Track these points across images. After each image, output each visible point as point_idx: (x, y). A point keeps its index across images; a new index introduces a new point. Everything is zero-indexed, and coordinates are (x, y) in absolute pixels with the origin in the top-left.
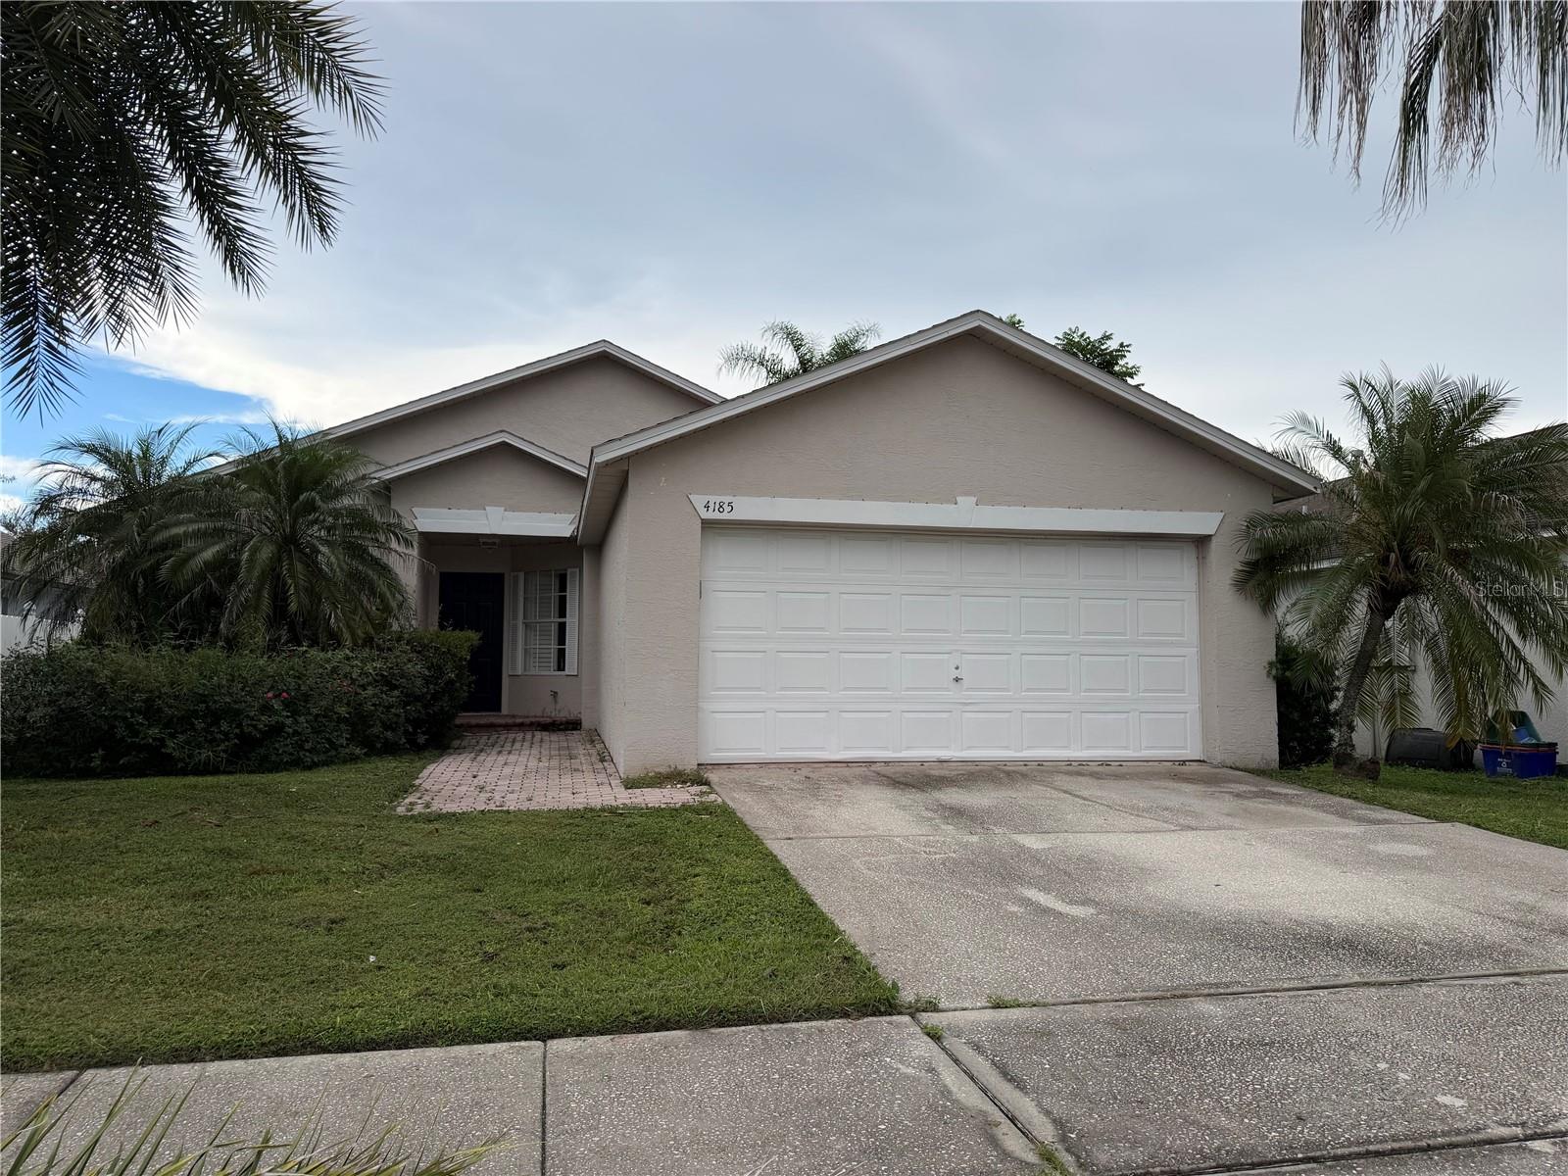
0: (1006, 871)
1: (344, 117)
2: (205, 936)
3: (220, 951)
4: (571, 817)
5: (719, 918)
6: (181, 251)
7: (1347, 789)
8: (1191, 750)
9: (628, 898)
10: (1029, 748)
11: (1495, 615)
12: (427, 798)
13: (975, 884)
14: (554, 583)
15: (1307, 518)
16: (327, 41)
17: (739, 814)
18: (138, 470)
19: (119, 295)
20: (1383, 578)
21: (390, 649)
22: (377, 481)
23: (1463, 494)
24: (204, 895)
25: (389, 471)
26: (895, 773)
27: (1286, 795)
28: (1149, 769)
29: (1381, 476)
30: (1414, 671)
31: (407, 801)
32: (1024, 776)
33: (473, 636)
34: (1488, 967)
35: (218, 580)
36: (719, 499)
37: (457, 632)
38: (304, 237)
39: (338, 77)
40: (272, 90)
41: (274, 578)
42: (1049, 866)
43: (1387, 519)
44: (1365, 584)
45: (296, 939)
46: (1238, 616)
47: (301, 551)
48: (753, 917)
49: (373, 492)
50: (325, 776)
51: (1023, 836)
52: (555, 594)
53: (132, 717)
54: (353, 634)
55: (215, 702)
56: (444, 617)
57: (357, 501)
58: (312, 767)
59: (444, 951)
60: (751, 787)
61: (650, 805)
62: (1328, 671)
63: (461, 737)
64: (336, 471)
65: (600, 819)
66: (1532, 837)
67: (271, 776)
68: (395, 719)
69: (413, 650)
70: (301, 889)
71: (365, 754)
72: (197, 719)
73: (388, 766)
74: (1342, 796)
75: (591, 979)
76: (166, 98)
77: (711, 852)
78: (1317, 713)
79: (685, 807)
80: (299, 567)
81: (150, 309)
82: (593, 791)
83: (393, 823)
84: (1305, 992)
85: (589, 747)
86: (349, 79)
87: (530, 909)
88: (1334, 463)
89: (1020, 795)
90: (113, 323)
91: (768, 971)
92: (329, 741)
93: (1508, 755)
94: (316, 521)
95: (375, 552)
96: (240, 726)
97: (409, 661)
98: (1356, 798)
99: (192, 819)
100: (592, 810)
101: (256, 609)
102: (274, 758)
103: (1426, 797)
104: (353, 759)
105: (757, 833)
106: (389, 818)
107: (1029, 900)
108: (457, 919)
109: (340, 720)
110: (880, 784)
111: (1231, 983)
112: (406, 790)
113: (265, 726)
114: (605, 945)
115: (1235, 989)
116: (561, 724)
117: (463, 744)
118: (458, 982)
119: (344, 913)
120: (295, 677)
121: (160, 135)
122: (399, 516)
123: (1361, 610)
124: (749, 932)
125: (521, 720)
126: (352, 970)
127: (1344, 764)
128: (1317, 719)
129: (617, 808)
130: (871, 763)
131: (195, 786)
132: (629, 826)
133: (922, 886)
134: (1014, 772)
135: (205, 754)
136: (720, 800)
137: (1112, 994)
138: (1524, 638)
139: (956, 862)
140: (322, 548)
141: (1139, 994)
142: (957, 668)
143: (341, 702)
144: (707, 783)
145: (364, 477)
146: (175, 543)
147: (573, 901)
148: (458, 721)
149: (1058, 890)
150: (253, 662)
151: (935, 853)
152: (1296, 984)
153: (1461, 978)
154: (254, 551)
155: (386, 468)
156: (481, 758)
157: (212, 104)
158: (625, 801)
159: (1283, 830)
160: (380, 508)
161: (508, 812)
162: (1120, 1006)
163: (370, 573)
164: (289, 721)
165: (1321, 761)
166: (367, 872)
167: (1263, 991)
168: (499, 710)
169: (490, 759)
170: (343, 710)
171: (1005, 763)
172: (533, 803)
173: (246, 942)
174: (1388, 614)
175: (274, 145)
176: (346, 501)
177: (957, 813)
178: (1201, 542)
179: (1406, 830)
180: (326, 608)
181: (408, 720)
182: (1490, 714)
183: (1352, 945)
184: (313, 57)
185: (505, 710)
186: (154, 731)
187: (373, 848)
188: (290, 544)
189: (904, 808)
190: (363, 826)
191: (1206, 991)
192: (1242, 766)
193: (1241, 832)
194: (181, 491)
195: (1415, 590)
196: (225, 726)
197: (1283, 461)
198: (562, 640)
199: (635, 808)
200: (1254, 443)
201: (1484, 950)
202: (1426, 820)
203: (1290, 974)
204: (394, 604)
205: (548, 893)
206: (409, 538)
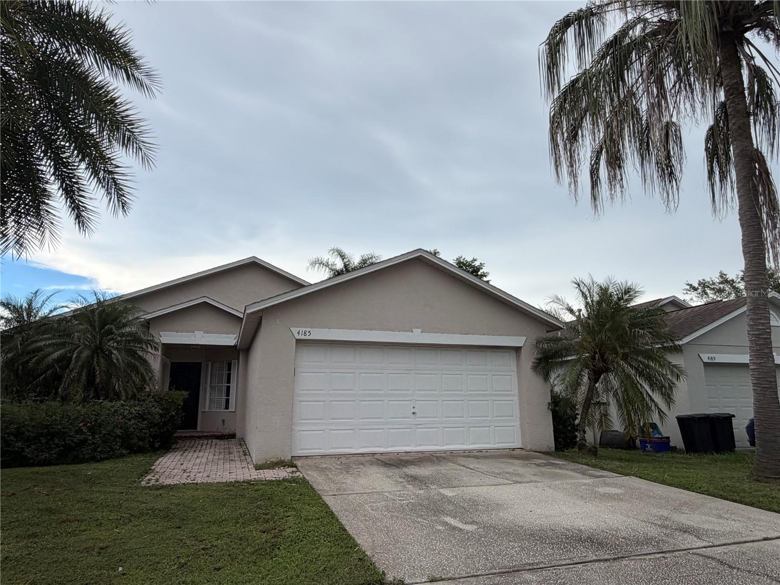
0: (436, 508)
1: (137, 160)
2: (32, 560)
3: (39, 568)
4: (228, 486)
5: (298, 539)
6: (54, 216)
7: (584, 461)
8: (518, 444)
9: (254, 530)
10: (447, 444)
11: (640, 381)
12: (157, 476)
13: (422, 515)
14: (226, 367)
15: (561, 339)
16: (132, 128)
17: (310, 483)
18: (25, 314)
19: (22, 236)
20: (594, 366)
21: (144, 400)
22: (143, 320)
23: (624, 329)
24: (35, 535)
25: (150, 315)
26: (385, 459)
27: (559, 464)
28: (499, 453)
29: (590, 322)
30: (609, 405)
31: (147, 478)
32: (444, 458)
33: (185, 393)
34: (651, 549)
35: (60, 367)
36: (304, 329)
37: (178, 391)
38: (115, 212)
39: (136, 143)
40: (105, 147)
41: (89, 365)
42: (456, 505)
43: (594, 340)
44: (586, 368)
45: (81, 559)
46: (534, 381)
47: (104, 353)
48: (315, 538)
49: (141, 325)
50: (107, 465)
51: (443, 489)
52: (225, 373)
53: (8, 437)
54: (126, 393)
55: (53, 428)
56: (171, 384)
57: (133, 329)
58: (102, 460)
59: (158, 563)
60: (317, 468)
61: (267, 479)
62: (573, 407)
63: (177, 443)
64: (124, 315)
65: (242, 487)
66: (663, 482)
67: (78, 466)
68: (144, 435)
69: (155, 401)
70: (87, 530)
71: (128, 453)
72: (42, 437)
73: (140, 459)
74: (582, 464)
75: (233, 576)
76: (54, 148)
77: (295, 504)
78: (569, 425)
79: (284, 480)
80: (102, 360)
81: (37, 242)
82: (240, 471)
83: (138, 491)
84: (572, 566)
85: (239, 447)
86: (141, 145)
87: (204, 538)
88: (571, 316)
89: (443, 468)
90: (17, 248)
91: (322, 568)
92: (110, 447)
93: (650, 443)
94: (112, 339)
95: (140, 353)
96: (64, 440)
97: (153, 406)
98: (589, 465)
99: (33, 492)
100: (238, 482)
101: (79, 381)
102: (81, 456)
103: (618, 463)
104: (122, 456)
105: (319, 492)
106: (137, 488)
107: (447, 522)
108: (167, 544)
109: (117, 436)
110: (378, 465)
111: (539, 562)
112: (147, 472)
113: (78, 440)
114: (241, 557)
115: (541, 566)
116: (226, 435)
117: (178, 446)
118: (164, 580)
119: (107, 543)
120: (96, 415)
121: (50, 165)
122: (153, 336)
123: (585, 379)
124: (313, 546)
125: (206, 434)
126: (109, 576)
127: (583, 448)
128: (569, 428)
129: (251, 481)
130: (374, 454)
131: (38, 472)
132: (256, 491)
133: (397, 518)
134: (440, 457)
135: (45, 456)
136: (301, 475)
137: (485, 571)
138: (653, 391)
139: (413, 505)
140: (114, 352)
141: (497, 571)
142: (414, 408)
143: (117, 427)
144: (296, 466)
145: (137, 318)
146: (40, 349)
147: (226, 532)
148: (175, 435)
149: (460, 517)
150: (75, 408)
151: (404, 500)
152: (568, 562)
153: (640, 555)
154: (80, 353)
155: (148, 313)
156: (185, 454)
157: (76, 152)
158: (255, 477)
159: (557, 482)
160: (144, 332)
161: (197, 484)
162: (489, 578)
163: (137, 364)
164: (90, 438)
165: (572, 448)
166: (122, 519)
167: (554, 566)
168: (196, 429)
169: (190, 455)
170: (118, 432)
171: (436, 452)
172: (210, 478)
173: (53, 562)
174: (596, 381)
175: (104, 170)
176: (128, 329)
177: (414, 479)
178: (517, 350)
179: (611, 480)
180: (114, 380)
181: (150, 436)
182: (642, 424)
183: (591, 540)
184: (125, 134)
185: (199, 429)
186: (19, 444)
187: (127, 505)
188: (98, 350)
189: (389, 477)
190: (123, 493)
191: (528, 568)
192: (539, 451)
193: (540, 484)
194: (45, 324)
195: (607, 370)
196: (56, 441)
197: (550, 315)
198: (228, 394)
199: (259, 481)
200: (538, 307)
201: (648, 540)
202: (619, 475)
203: (565, 556)
204: (147, 379)
205: (214, 528)
206: (157, 346)
